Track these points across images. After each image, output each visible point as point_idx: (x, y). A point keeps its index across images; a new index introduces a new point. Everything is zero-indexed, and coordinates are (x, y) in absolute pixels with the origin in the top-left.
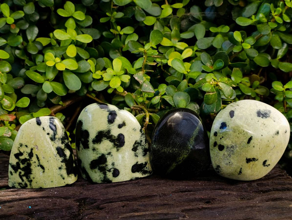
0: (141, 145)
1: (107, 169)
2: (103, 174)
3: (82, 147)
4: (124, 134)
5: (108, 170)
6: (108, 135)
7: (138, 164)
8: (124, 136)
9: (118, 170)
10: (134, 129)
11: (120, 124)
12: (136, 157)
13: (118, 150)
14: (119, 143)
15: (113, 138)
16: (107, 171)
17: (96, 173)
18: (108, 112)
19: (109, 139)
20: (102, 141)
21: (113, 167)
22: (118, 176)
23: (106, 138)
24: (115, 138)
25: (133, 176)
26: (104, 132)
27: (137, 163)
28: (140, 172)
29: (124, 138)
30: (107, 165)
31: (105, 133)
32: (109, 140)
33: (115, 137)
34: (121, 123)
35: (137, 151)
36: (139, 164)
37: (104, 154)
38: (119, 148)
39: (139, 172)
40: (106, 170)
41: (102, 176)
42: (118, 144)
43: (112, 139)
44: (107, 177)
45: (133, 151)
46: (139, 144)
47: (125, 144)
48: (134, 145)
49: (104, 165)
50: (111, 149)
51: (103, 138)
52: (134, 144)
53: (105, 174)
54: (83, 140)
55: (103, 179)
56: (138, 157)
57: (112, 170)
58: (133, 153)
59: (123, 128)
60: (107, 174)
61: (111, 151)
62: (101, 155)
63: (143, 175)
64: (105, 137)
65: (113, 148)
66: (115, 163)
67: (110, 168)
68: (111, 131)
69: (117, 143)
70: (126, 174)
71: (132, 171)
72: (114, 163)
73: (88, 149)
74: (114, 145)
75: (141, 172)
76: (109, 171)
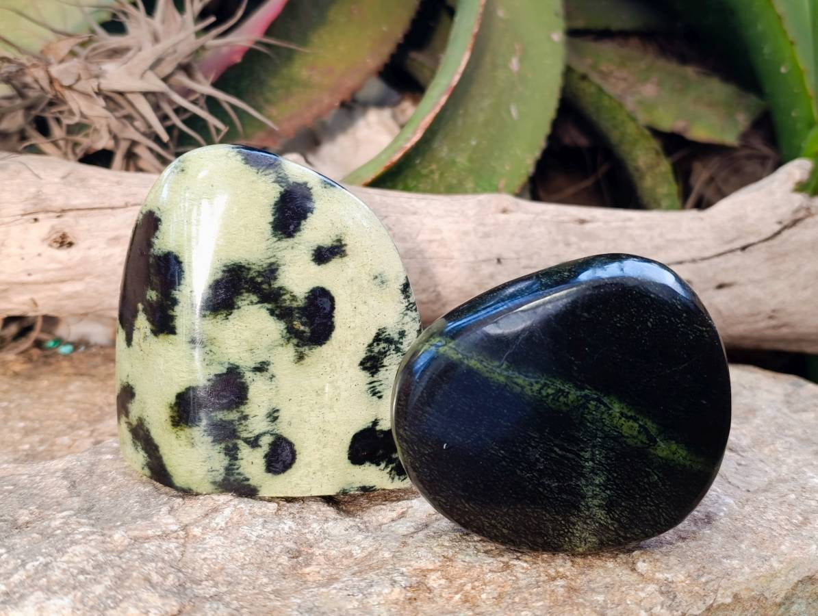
0: (398, 350)
1: (245, 435)
2: (222, 455)
3: (142, 331)
4: (334, 293)
5: (246, 441)
6: (265, 286)
7: (378, 428)
8: (332, 300)
9: (291, 445)
10: (376, 277)
11: (321, 245)
12: (375, 398)
13: (301, 357)
14: (307, 329)
15: (288, 303)
16: (241, 444)
17: (193, 445)
18: (277, 185)
19: (269, 303)
20: (239, 308)
21: (270, 428)
22: (289, 472)
23: (254, 298)
24: (295, 304)
25: (350, 479)
26: (249, 269)
27: (375, 423)
28: (383, 465)
29: (333, 308)
30: (245, 417)
31: (252, 274)
32: (269, 306)
33: (294, 298)
34: (327, 242)
35: (382, 374)
36: (382, 431)
37: (238, 367)
38: (305, 350)
39: (378, 464)
40: (239, 438)
41: (220, 461)
42: (304, 332)
43: (281, 307)
44: (241, 470)
45: (365, 369)
46: (393, 347)
47: (334, 334)
48: (370, 345)
49: (233, 416)
50: (271, 348)
51: (241, 294)
52: (371, 341)
53: (232, 453)
54: (155, 298)
55: (219, 478)
56: (380, 397)
57: (266, 441)
58: (364, 377)
59: (335, 264)
60: (240, 456)
61: (271, 360)
62: (225, 371)
63: (393, 479)
64: (254, 293)
65: (282, 345)
66: (280, 414)
67: (257, 432)
68: (280, 271)
69: (302, 328)
70: (322, 465)
71: (349, 458)
72: (278, 411)
73: (171, 337)
74: (288, 332)
75: (386, 466)
76: (254, 443)
